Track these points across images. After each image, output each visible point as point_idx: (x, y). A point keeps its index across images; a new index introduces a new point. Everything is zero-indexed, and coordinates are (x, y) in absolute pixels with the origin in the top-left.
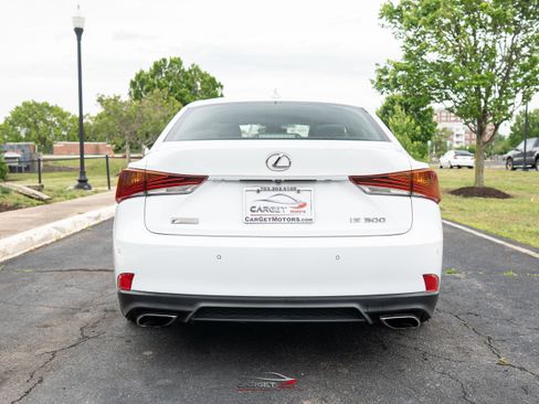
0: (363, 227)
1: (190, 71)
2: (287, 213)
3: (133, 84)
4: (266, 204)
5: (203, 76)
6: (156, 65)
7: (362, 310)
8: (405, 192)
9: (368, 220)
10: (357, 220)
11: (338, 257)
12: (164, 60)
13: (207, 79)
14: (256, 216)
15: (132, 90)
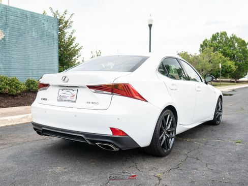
0: (91, 106)
1: (231, 38)
2: (69, 98)
3: (202, 46)
4: (64, 95)
5: (237, 40)
6: (213, 36)
7: (85, 138)
8: (110, 93)
9: (92, 103)
10: (89, 103)
11: (75, 116)
12: (218, 33)
13: (240, 41)
14: (61, 99)
15: (201, 49)
